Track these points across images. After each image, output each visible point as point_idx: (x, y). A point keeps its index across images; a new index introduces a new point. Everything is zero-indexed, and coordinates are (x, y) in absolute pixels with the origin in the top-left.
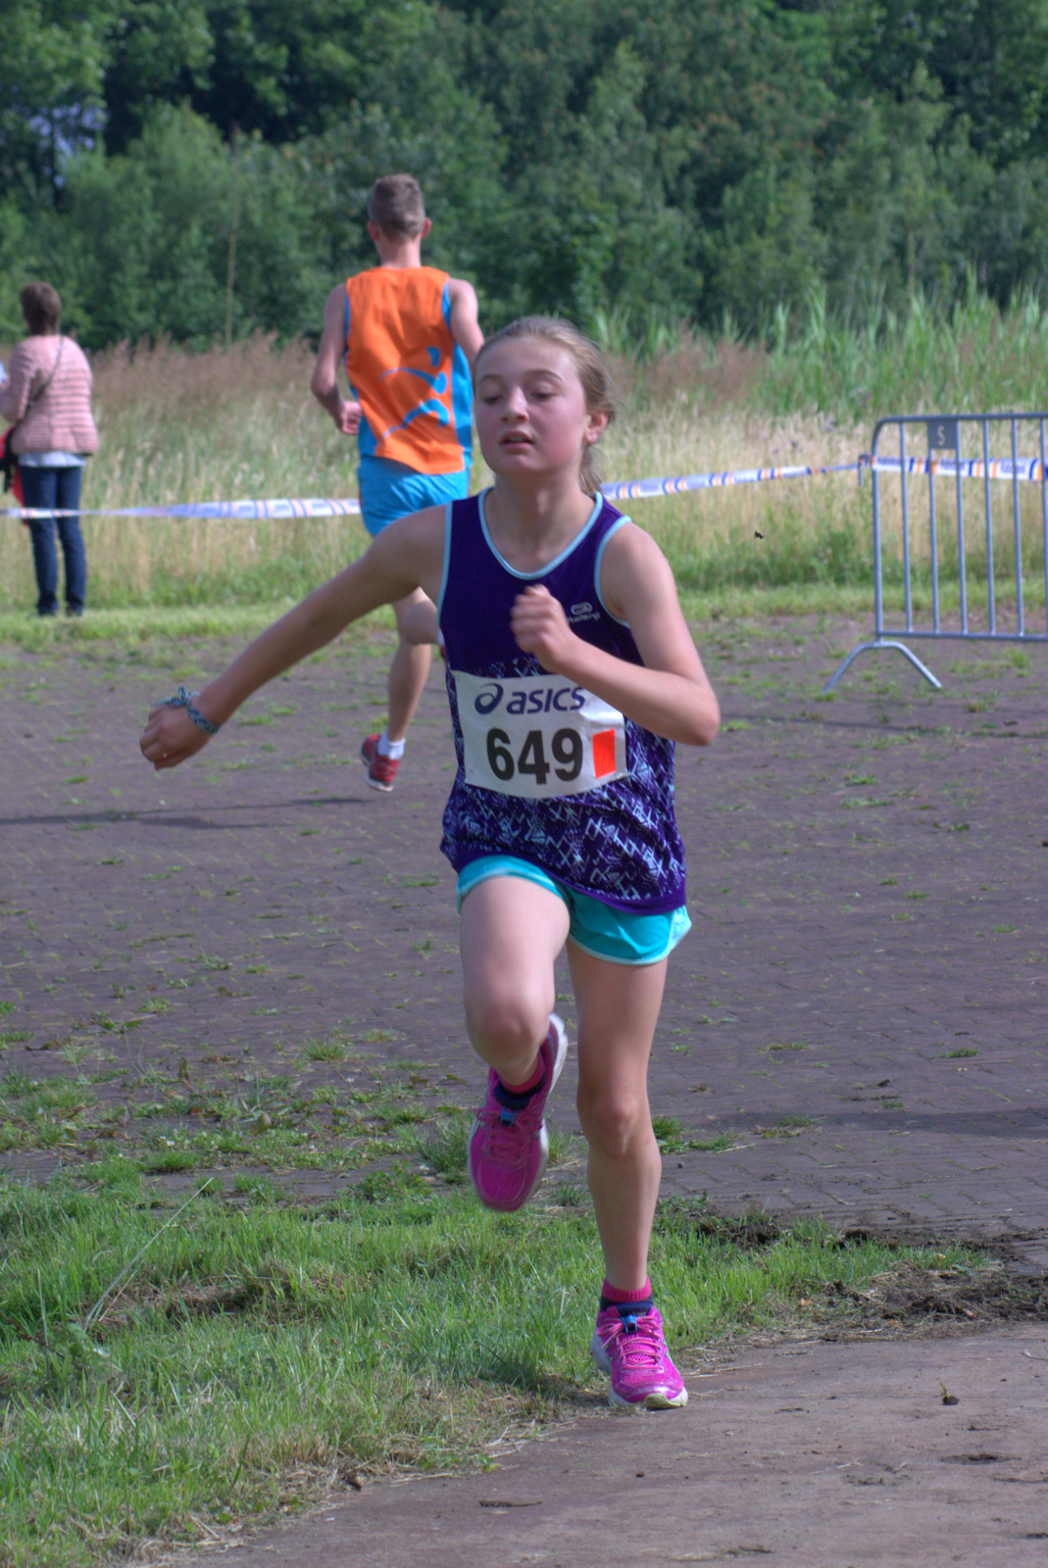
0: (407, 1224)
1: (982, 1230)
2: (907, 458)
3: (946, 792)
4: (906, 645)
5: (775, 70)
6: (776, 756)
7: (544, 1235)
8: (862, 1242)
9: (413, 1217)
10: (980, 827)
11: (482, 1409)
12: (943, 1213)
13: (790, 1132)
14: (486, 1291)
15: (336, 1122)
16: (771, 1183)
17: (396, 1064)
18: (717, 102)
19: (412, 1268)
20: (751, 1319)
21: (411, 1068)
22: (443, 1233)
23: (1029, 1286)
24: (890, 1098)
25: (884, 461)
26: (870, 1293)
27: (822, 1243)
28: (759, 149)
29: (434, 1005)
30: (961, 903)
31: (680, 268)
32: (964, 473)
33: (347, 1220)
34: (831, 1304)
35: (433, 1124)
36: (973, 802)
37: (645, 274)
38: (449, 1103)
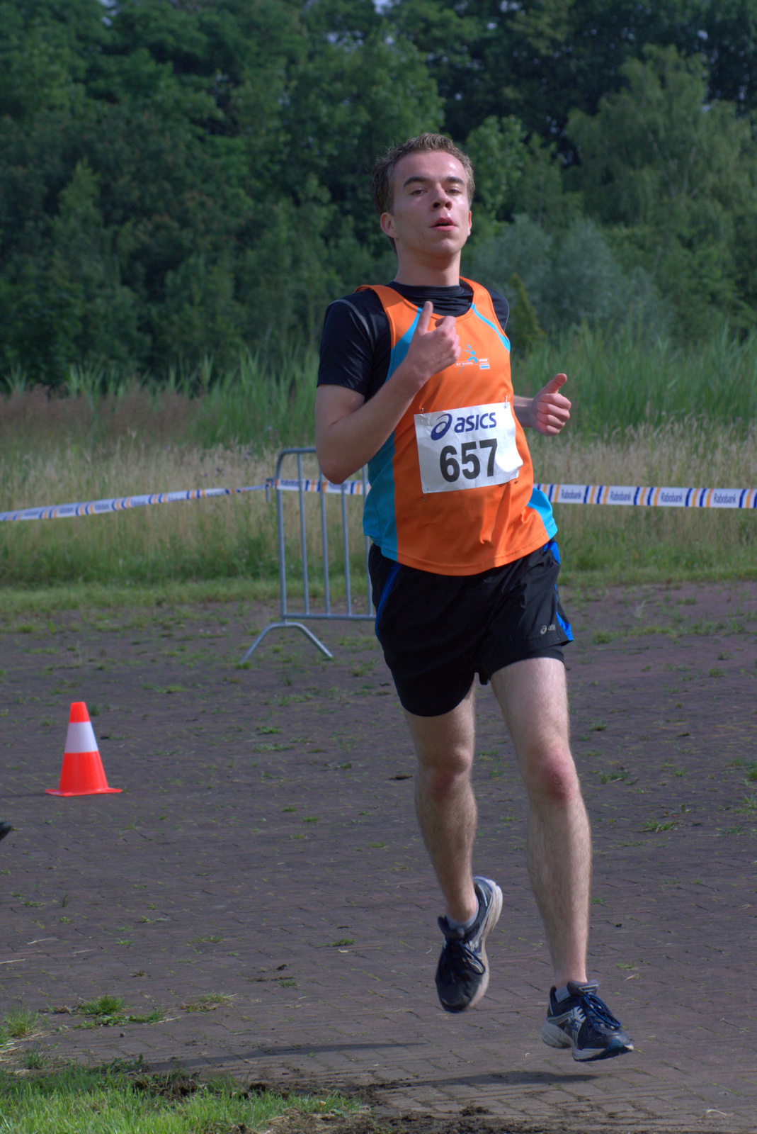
1: (355, 1081)
2: (304, 481)
3: (334, 739)
4: (305, 625)
5: (205, 181)
6: (204, 712)
8: (262, 1093)
10: (360, 765)
12: (325, 1069)
13: (207, 1007)
16: (191, 1047)
18: (161, 204)
23: (390, 1125)
24: (286, 979)
25: (286, 483)
26: (267, 1133)
27: (231, 1094)
28: (193, 241)
30: (344, 825)
31: (135, 333)
32: (347, 492)
36: (355, 747)
37: (107, 337)
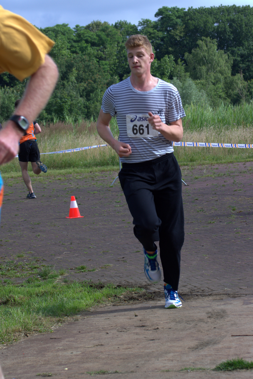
0: (36, 287)
1: (142, 284)
5: (99, 72)
6: (102, 198)
7: (61, 288)
8: (120, 287)
9: (37, 286)
11: (50, 321)
12: (135, 281)
13: (106, 267)
14: (51, 299)
15: (22, 269)
16: (103, 277)
17: (33, 257)
18: (89, 78)
19: (37, 295)
20: (100, 302)
21: (37, 258)
22: (43, 289)
23: (150, 294)
24: (124, 260)
26: (121, 297)
27: (113, 288)
28: (97, 86)
29: (40, 246)
31: (83, 108)
33: (25, 287)
34: (114, 299)
35: (40, 268)
37: (76, 110)
38: (43, 264)
